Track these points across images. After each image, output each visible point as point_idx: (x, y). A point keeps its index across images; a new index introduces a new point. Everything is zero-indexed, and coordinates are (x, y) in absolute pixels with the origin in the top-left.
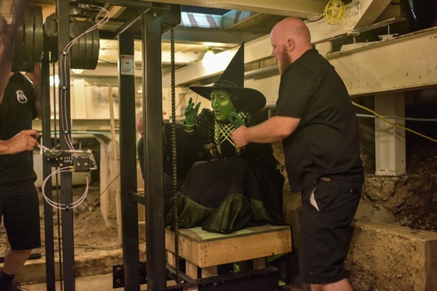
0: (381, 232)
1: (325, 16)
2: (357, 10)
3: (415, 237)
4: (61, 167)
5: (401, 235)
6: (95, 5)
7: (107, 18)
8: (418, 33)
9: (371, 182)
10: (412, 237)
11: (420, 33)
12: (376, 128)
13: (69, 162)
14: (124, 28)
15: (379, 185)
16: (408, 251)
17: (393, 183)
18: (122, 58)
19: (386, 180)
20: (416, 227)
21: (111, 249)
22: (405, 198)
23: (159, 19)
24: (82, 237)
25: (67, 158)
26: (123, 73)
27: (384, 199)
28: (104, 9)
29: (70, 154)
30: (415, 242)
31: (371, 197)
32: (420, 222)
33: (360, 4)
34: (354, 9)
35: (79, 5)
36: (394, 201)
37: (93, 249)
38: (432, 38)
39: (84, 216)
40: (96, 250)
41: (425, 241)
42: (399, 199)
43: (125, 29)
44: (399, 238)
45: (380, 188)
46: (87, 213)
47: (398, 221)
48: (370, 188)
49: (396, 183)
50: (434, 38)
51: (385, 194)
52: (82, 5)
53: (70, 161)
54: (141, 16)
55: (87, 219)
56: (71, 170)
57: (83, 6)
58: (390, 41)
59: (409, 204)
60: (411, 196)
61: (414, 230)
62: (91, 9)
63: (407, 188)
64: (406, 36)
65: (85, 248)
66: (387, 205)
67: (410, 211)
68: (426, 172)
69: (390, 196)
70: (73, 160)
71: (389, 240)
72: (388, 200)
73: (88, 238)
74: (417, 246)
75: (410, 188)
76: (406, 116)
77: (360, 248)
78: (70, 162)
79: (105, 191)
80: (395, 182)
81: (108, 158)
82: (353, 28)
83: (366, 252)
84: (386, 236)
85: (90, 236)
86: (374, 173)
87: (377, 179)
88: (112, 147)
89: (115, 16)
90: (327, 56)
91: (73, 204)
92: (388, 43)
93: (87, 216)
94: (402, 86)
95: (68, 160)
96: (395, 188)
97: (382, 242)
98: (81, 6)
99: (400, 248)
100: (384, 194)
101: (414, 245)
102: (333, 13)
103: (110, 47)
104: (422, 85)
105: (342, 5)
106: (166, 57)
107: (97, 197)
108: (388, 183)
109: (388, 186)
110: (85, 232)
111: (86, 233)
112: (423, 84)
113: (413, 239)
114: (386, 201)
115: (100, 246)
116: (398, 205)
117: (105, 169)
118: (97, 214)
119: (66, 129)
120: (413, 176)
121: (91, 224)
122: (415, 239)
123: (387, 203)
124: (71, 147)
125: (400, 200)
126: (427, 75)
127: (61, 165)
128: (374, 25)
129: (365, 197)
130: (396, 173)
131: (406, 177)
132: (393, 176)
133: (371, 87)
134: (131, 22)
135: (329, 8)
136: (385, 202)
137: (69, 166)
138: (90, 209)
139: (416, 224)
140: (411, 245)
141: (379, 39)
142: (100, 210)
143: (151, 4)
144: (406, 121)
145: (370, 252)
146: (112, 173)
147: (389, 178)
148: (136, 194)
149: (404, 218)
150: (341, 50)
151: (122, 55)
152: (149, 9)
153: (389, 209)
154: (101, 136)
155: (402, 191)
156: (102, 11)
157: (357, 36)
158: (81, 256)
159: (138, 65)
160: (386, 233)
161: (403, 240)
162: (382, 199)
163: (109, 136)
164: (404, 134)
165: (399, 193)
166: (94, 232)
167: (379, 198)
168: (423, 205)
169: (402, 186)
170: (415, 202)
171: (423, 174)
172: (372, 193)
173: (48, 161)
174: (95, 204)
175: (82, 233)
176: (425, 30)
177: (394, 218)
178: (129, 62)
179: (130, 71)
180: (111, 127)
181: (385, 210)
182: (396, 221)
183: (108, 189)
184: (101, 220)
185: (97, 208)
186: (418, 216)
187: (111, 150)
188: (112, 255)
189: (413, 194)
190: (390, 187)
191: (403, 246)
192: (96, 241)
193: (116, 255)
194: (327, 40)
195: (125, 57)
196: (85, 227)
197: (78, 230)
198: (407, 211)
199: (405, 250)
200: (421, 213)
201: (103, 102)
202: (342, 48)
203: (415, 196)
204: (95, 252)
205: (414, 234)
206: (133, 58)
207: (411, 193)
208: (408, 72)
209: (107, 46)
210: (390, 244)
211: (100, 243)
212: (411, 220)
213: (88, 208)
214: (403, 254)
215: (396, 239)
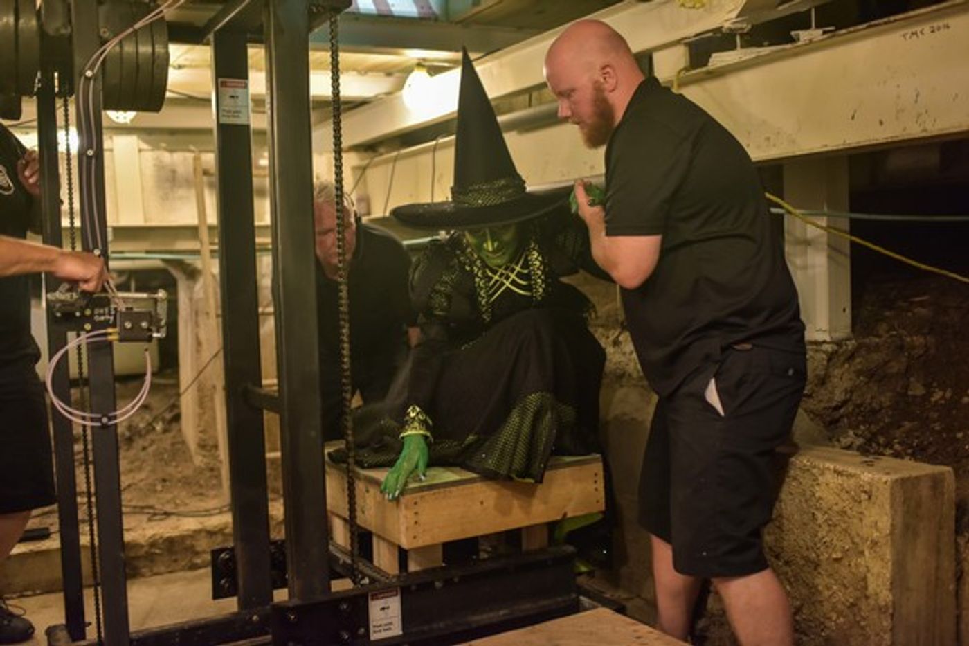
3: (869, 473)
4: (88, 332)
5: (840, 468)
8: (875, 25)
10: (863, 473)
11: (880, 24)
12: (786, 236)
13: (106, 319)
14: (225, 18)
16: (856, 501)
17: (824, 356)
18: (222, 86)
20: (872, 451)
21: (207, 513)
22: (849, 389)
24: (141, 489)
25: (102, 311)
26: (224, 120)
29: (107, 302)
30: (869, 483)
32: (882, 440)
36: (825, 395)
37: (167, 514)
38: (908, 37)
39: (146, 444)
40: (174, 518)
41: (892, 480)
42: (838, 392)
43: (227, 19)
44: (836, 476)
46: (151, 436)
47: (834, 439)
49: (831, 357)
50: (910, 37)
53: (107, 317)
55: (151, 450)
56: (110, 338)
58: (816, 42)
59: (859, 402)
60: (862, 384)
61: (867, 457)
63: (853, 369)
64: (850, 32)
65: (148, 513)
67: (860, 418)
68: (894, 333)
69: (817, 385)
70: (115, 316)
71: (814, 480)
72: (814, 395)
73: (155, 491)
74: (874, 490)
75: (859, 367)
76: (852, 210)
78: (109, 320)
79: (190, 385)
80: (827, 355)
81: (197, 314)
82: (735, 14)
84: (808, 470)
85: (159, 488)
88: (205, 287)
90: (678, 79)
91: (118, 413)
92: (812, 47)
93: (153, 442)
94: (842, 143)
95: (104, 314)
96: (827, 368)
97: (801, 483)
99: (838, 495)
101: (867, 488)
103: (194, 64)
104: (884, 141)
106: (320, 85)
107: (172, 401)
108: (812, 357)
109: (814, 363)
110: (147, 478)
111: (150, 481)
112: (887, 138)
113: (866, 476)
114: (809, 396)
115: (181, 509)
116: (834, 404)
117: (189, 336)
118: (174, 437)
119: (96, 247)
120: (867, 341)
121: (161, 460)
122: (870, 475)
123: (812, 400)
125: (838, 394)
126: (897, 118)
127: (88, 327)
128: (780, 8)
130: (830, 335)
131: (851, 345)
132: (825, 342)
133: (774, 146)
136: (807, 399)
137: (105, 328)
138: (159, 427)
139: (874, 445)
140: (862, 489)
141: (792, 40)
142: (180, 430)
144: (852, 221)
146: (205, 346)
147: (815, 347)
148: (258, 390)
149: (847, 432)
150: (710, 64)
151: (220, 80)
153: (814, 413)
154: (180, 264)
155: (843, 374)
157: (744, 33)
158: (140, 532)
159: (259, 102)
160: (809, 463)
161: (845, 478)
163: (198, 263)
164: (847, 250)
165: (836, 378)
166: (167, 477)
168: (888, 403)
169: (843, 364)
170: (872, 398)
171: (887, 335)
173: (59, 318)
174: (168, 416)
175: (141, 480)
176: (892, 18)
177: (825, 432)
178: (237, 94)
179: (241, 115)
180: (201, 243)
181: (805, 415)
182: (830, 440)
183: (197, 381)
184: (184, 452)
185: (174, 425)
186: (878, 427)
187: (201, 295)
188: (208, 528)
189: (866, 380)
190: (817, 367)
191: (844, 491)
192: (174, 499)
193: (219, 527)
194: (678, 42)
195: (229, 84)
196: (149, 468)
197: (131, 475)
198: (854, 418)
199: (847, 500)
200: (884, 422)
201: (180, 187)
202: (711, 60)
203: (871, 385)
204: (172, 521)
205: (868, 465)
206: (246, 86)
207: (862, 378)
208: (855, 111)
209: (186, 59)
210: (817, 488)
211: (182, 502)
212: (863, 437)
213: (154, 424)
214: (845, 509)
215: (830, 478)
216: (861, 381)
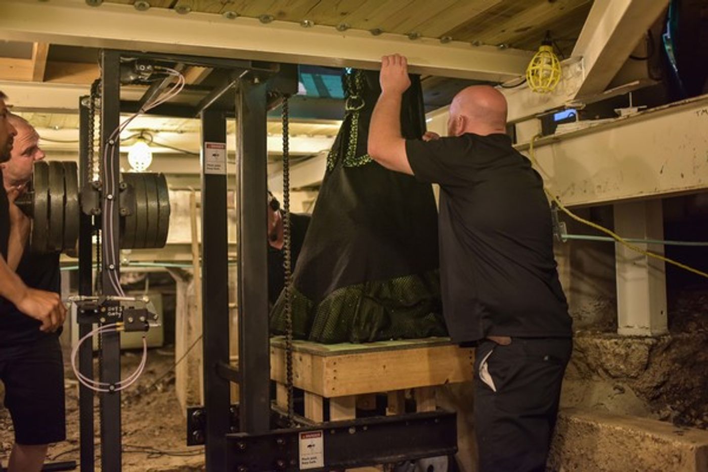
0: (624, 431)
1: (529, 78)
2: (578, 69)
3: (679, 441)
4: (104, 324)
5: (656, 436)
6: (162, 66)
7: (180, 86)
8: (675, 106)
9: (609, 347)
10: (674, 441)
11: (678, 105)
12: (617, 257)
13: (115, 315)
14: (210, 101)
15: (623, 352)
16: (669, 463)
17: (646, 347)
18: (207, 147)
19: (634, 342)
20: (686, 421)
21: (189, 454)
22: (667, 373)
23: (263, 87)
24: (144, 434)
25: (113, 309)
26: (208, 172)
27: (632, 375)
28: (175, 73)
29: (117, 303)
30: (678, 449)
31: (610, 372)
32: (693, 413)
33: (583, 59)
34: (575, 67)
35: (137, 67)
36: (649, 377)
37: (162, 454)
38: (700, 113)
39: (150, 400)
40: (166, 456)
41: (696, 448)
42: (658, 375)
43: (212, 102)
44: (653, 442)
45: (624, 356)
46: (154, 394)
47: (656, 412)
48: (609, 356)
49: (652, 348)
50: (702, 114)
51: (633, 367)
52: (142, 66)
53: (117, 313)
54: (234, 82)
55: (153, 404)
56: (118, 329)
57: (142, 68)
58: (631, 117)
59: (674, 383)
60: (677, 369)
61: (679, 427)
62: (156, 73)
63: (669, 357)
64: (656, 110)
65: (148, 452)
66: (638, 384)
67: (676, 395)
68: (702, 330)
69: (641, 370)
70: (122, 313)
71: (637, 445)
72: (639, 377)
73: (154, 436)
74: (683, 455)
75: (674, 356)
76: (665, 239)
77: (590, 457)
78: (118, 315)
79: (182, 358)
80: (649, 348)
81: (189, 306)
82: (573, 96)
83: (601, 463)
84: (632, 437)
85: (157, 433)
86: (616, 331)
87: (620, 341)
88: (195, 287)
89: (196, 81)
90: (533, 143)
91: (121, 383)
92: (630, 120)
93: (155, 399)
94: (654, 190)
95: (115, 311)
96: (649, 357)
97: (627, 447)
98: (139, 68)
99: (656, 458)
100: (631, 367)
101: (677, 453)
102: (541, 74)
103: (193, 129)
104: (684, 189)
105: (556, 61)
106: (274, 144)
107: (170, 368)
108: (637, 348)
109: (638, 353)
110: (149, 426)
111: (151, 428)
112: (686, 188)
113: (677, 444)
114: (635, 378)
115: (172, 450)
116: (655, 384)
117: (183, 324)
118: (170, 396)
119: (111, 263)
120: (680, 336)
121: (160, 412)
122: (680, 443)
123: (637, 381)
124: (120, 292)
125: (658, 377)
126: (694, 173)
127: (103, 320)
128: (606, 92)
129: (600, 371)
130: (651, 331)
131: (667, 339)
132: (647, 337)
133: (604, 191)
134: (220, 92)
135: (534, 65)
136: (633, 380)
137: (115, 322)
138: (160, 388)
139: (687, 416)
140: (673, 453)
141: (617, 115)
142: (174, 391)
143: (250, 63)
144: (666, 246)
145: (607, 463)
146: (194, 329)
147: (639, 341)
148: (226, 365)
149: (666, 406)
150: (556, 132)
151: (206, 143)
152: (246, 72)
153: (640, 392)
154: (178, 271)
155: (662, 361)
156: (172, 76)
157: (581, 111)
158: (141, 467)
159: (232, 156)
160: (632, 432)
161: (660, 444)
162: (629, 375)
163: (190, 269)
164: (664, 269)
165: (656, 364)
166: (163, 426)
167: (623, 373)
168: (698, 384)
169: (662, 353)
170: (685, 380)
171: (696, 332)
172: (611, 366)
173: (83, 314)
174: (167, 379)
175: (145, 427)
176: (687, 101)
177: (648, 406)
178: (218, 153)
179: (220, 168)
180: (194, 255)
181: (633, 393)
182: (653, 412)
183: (187, 355)
184: (176, 407)
185: (171, 386)
186: (690, 403)
187: (192, 293)
188: (191, 465)
189: (680, 366)
190: (641, 355)
191: (660, 455)
192: (167, 442)
193: (198, 465)
194: (533, 117)
195: (212, 146)
196: (150, 418)
197: (138, 423)
198: (671, 395)
199: (663, 462)
200: (695, 398)
201: (180, 215)
202: (557, 129)
203: (685, 370)
204: (165, 458)
205: (679, 435)
206: (225, 148)
207: (676, 365)
208: (663, 167)
209: (186, 127)
210: (639, 451)
211: (173, 444)
212: (678, 410)
213: (157, 386)
214: (661, 469)
215: (648, 443)
216: (676, 367)
